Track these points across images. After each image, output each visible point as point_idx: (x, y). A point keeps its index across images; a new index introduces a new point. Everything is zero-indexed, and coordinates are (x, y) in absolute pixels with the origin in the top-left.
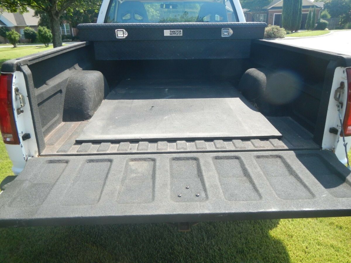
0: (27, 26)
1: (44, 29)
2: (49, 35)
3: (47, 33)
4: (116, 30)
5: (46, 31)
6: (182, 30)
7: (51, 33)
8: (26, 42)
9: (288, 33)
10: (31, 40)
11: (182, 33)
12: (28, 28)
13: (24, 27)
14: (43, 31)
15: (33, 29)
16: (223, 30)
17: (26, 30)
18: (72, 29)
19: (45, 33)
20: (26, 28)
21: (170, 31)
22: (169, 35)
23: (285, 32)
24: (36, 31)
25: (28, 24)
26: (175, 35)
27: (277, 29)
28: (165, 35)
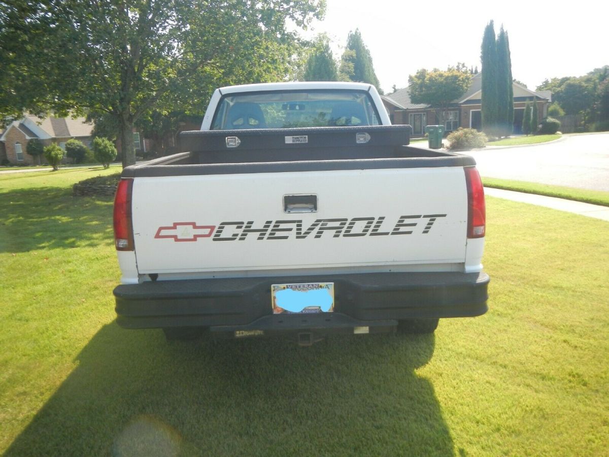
0: (72, 138)
1: (103, 141)
2: (110, 150)
3: (107, 147)
4: (226, 138)
5: (106, 144)
6: (307, 136)
7: (114, 147)
8: (68, 163)
9: (490, 141)
10: (75, 159)
11: (307, 139)
12: (72, 141)
13: (66, 139)
14: (103, 144)
15: (81, 143)
16: (358, 136)
17: (69, 145)
18: (144, 141)
19: (106, 147)
20: (69, 141)
21: (293, 138)
22: (291, 142)
23: (487, 139)
24: (85, 145)
25: (72, 135)
26: (299, 142)
27: (472, 133)
28: (286, 142)
